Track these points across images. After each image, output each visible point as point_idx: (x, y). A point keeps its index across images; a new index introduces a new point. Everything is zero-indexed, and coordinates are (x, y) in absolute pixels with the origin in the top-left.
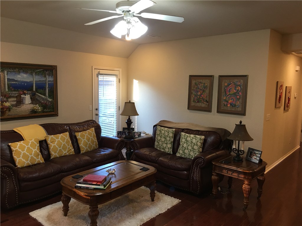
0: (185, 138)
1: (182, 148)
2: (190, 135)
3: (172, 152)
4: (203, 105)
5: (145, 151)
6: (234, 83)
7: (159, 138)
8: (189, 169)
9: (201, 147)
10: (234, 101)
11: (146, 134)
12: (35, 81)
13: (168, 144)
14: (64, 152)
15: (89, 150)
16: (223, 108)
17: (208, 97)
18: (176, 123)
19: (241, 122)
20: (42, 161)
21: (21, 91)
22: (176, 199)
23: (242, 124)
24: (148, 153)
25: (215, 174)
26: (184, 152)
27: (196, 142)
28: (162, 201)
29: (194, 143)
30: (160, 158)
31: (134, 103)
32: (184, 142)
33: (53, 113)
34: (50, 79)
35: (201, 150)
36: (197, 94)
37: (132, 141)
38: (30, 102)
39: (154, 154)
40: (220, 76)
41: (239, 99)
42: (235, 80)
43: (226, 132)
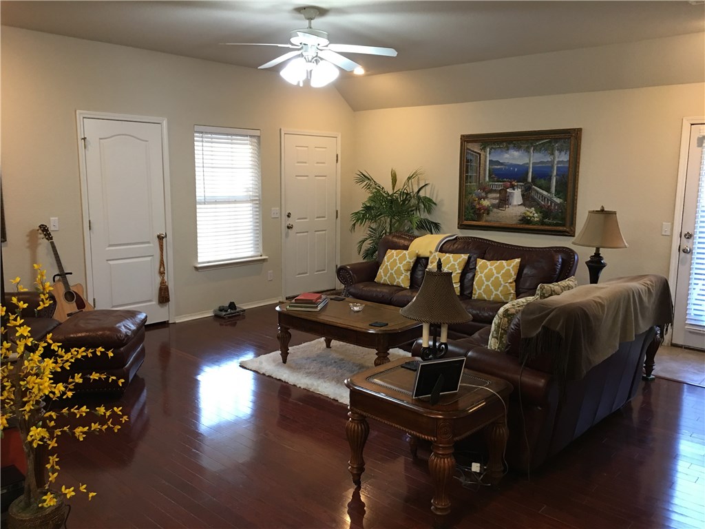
12: (533, 163)
20: (406, 284)
21: (508, 181)
33: (561, 228)
34: (563, 157)
38: (521, 202)
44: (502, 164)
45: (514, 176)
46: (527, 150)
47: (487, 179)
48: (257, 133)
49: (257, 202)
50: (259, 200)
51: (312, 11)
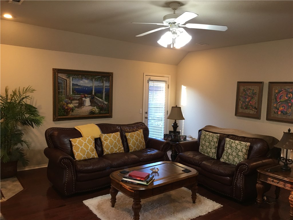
0: (229, 144)
1: (227, 154)
2: (235, 142)
3: (216, 157)
4: (252, 112)
5: (189, 154)
6: (286, 90)
7: (203, 142)
8: (232, 175)
9: (246, 154)
10: (286, 109)
11: (192, 138)
12: (95, 86)
13: (212, 149)
14: (115, 150)
15: (137, 150)
16: (272, 115)
17: (257, 104)
18: (221, 129)
19: (289, 130)
20: (96, 156)
21: (83, 95)
22: (218, 204)
23: (290, 132)
24: (192, 156)
25: (260, 182)
26: (228, 158)
27: (241, 149)
28: (203, 204)
29: (239, 150)
30: (204, 162)
31: (181, 108)
32: (229, 147)
33: (108, 115)
34: (106, 84)
35: (246, 156)
36: (245, 101)
37: (177, 144)
39: (197, 157)
40: (270, 83)
41: (291, 107)
42: (287, 87)
43: (274, 140)
44: (79, 86)
46: (92, 80)
47: (71, 93)
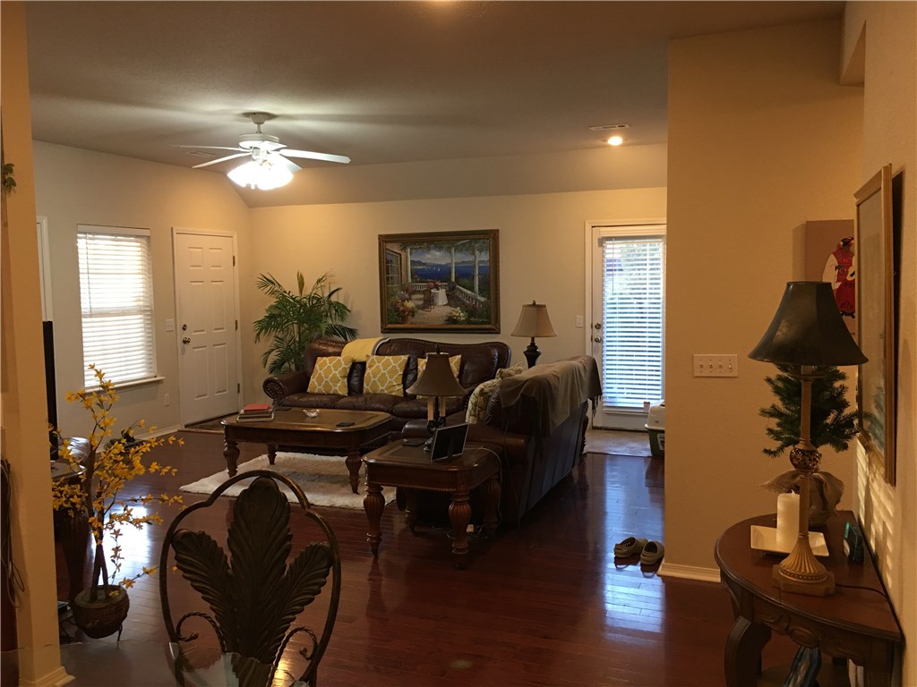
12: (456, 263)
20: (343, 391)
21: (432, 282)
33: (487, 326)
34: (484, 257)
38: (446, 302)
44: (424, 264)
45: (437, 276)
46: (449, 250)
47: (410, 280)
48: (147, 233)
49: (149, 313)
50: (151, 311)
51: (261, 116)
